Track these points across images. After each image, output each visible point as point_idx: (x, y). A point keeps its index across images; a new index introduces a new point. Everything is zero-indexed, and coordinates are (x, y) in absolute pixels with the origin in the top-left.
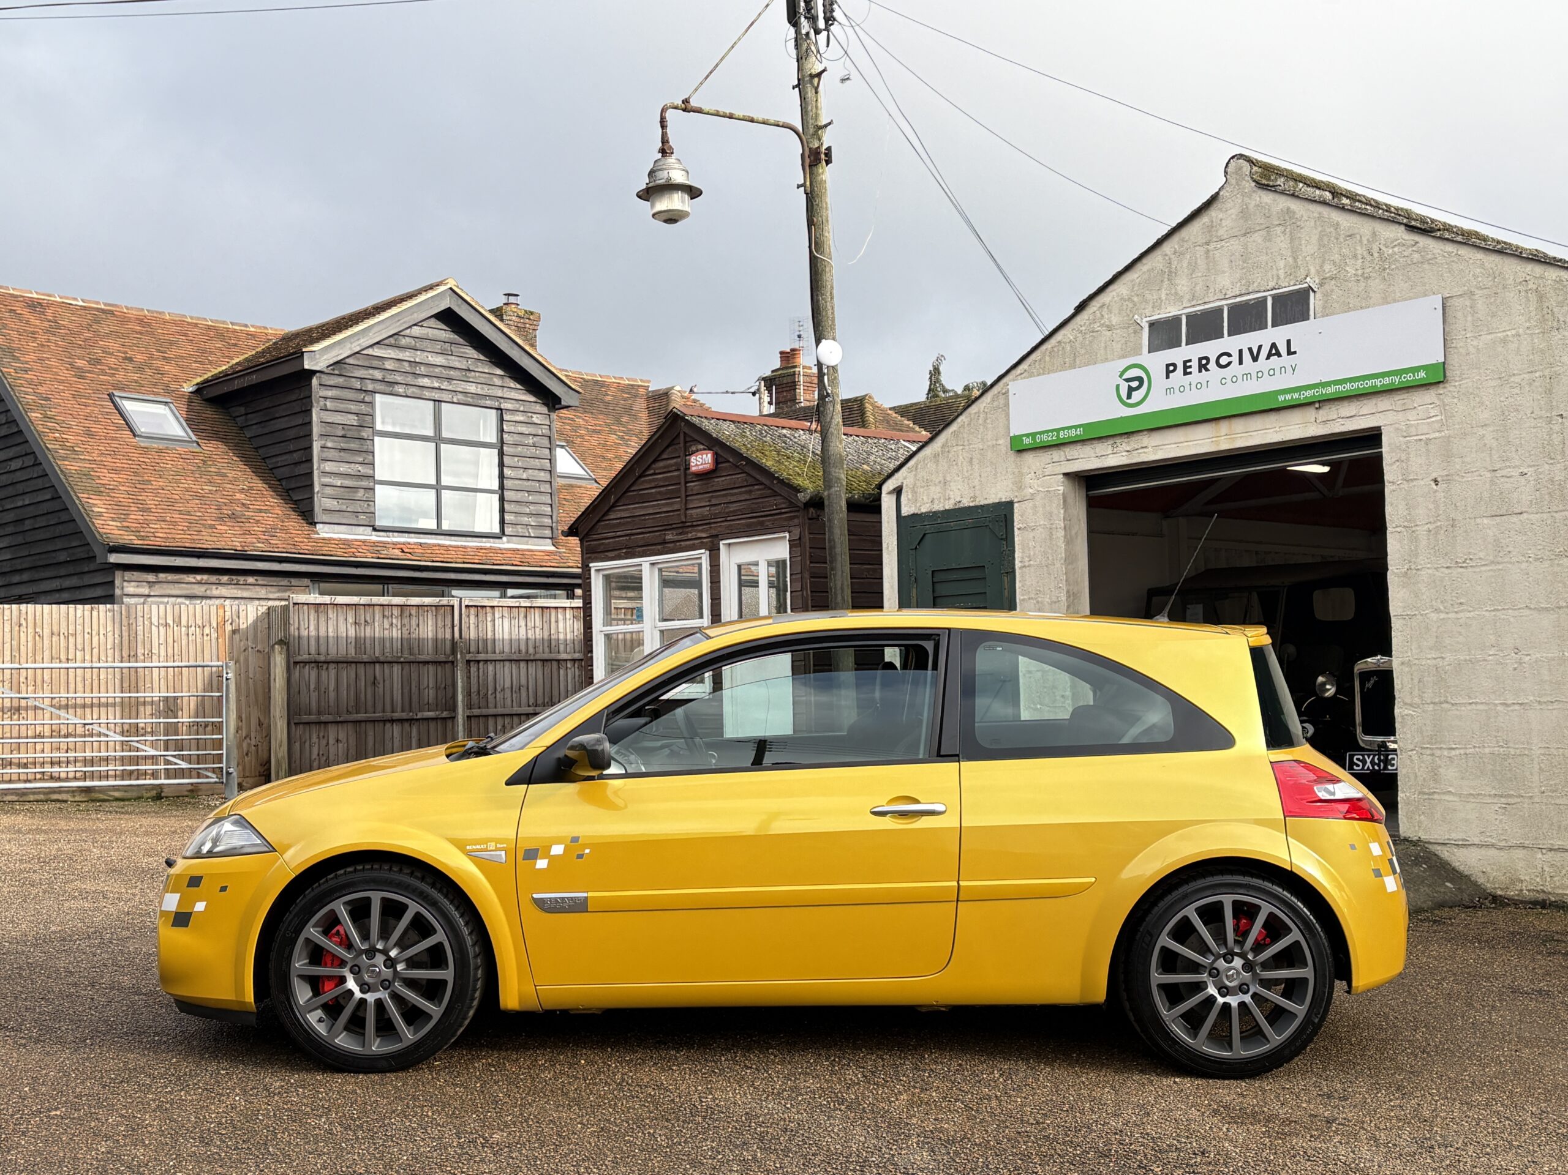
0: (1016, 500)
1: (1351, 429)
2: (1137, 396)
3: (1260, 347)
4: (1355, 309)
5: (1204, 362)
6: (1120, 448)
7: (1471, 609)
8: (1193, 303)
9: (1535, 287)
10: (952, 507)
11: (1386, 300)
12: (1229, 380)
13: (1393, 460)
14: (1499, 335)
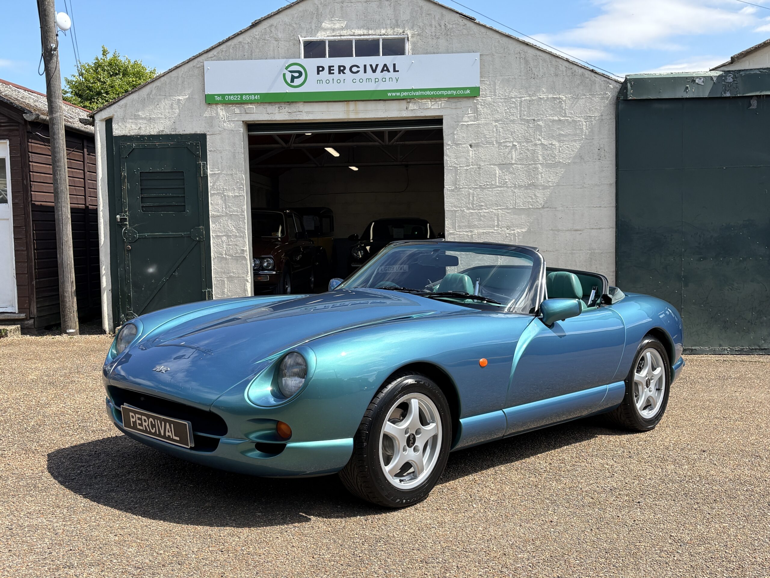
0: (208, 133)
1: (426, 115)
2: (297, 82)
3: (377, 65)
4: (430, 53)
5: (342, 68)
6: (284, 110)
7: (486, 208)
8: (333, 34)
9: (523, 56)
10: (156, 134)
11: (447, 52)
12: (357, 81)
13: (449, 133)
14: (506, 77)
